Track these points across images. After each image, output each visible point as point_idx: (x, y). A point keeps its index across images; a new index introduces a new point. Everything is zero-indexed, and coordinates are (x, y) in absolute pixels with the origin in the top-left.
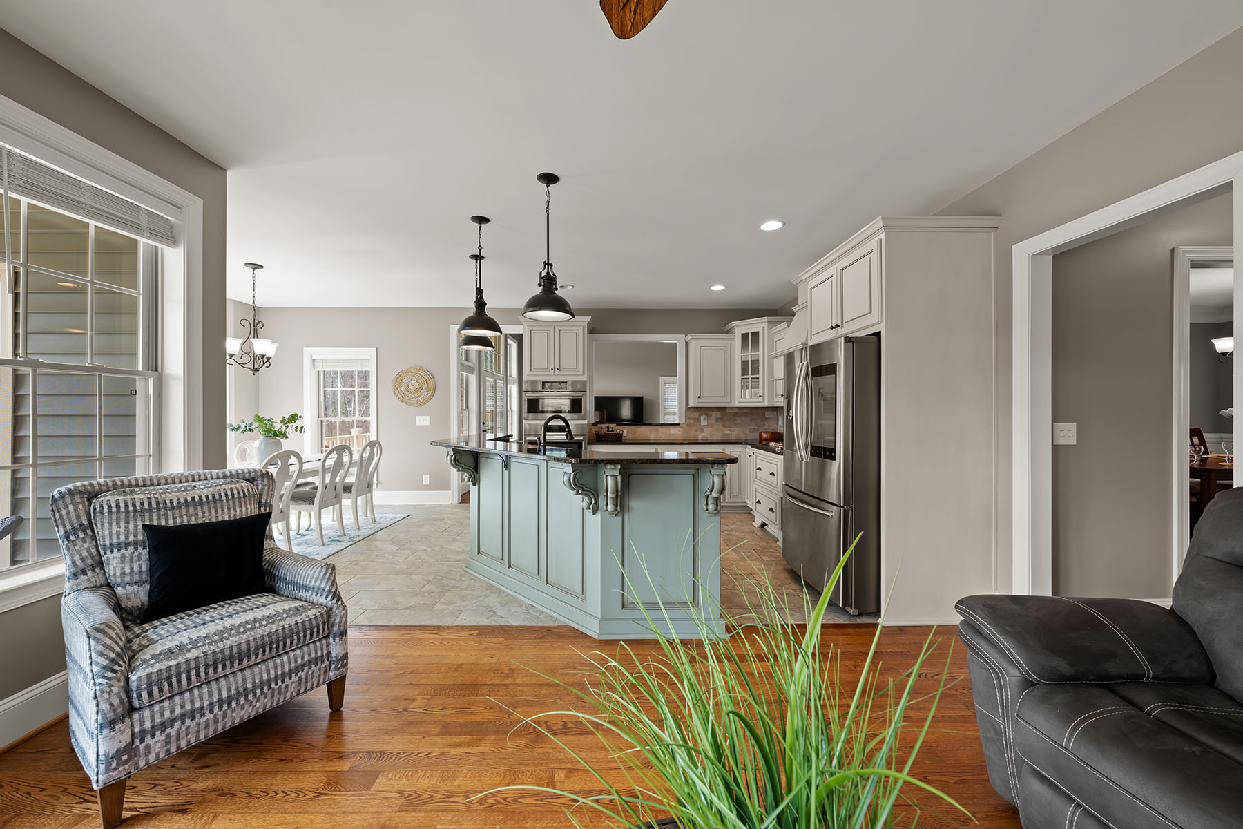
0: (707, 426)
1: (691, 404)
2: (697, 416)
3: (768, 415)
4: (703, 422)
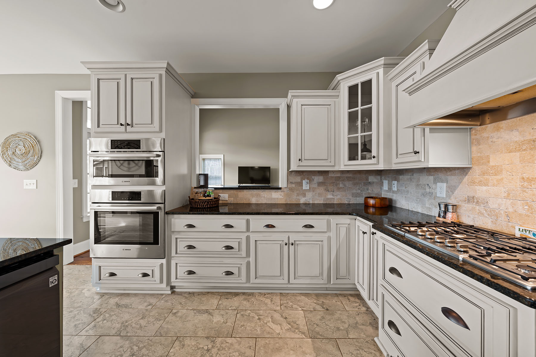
0: (309, 191)
1: (293, 168)
2: (299, 180)
3: (371, 179)
4: (305, 186)
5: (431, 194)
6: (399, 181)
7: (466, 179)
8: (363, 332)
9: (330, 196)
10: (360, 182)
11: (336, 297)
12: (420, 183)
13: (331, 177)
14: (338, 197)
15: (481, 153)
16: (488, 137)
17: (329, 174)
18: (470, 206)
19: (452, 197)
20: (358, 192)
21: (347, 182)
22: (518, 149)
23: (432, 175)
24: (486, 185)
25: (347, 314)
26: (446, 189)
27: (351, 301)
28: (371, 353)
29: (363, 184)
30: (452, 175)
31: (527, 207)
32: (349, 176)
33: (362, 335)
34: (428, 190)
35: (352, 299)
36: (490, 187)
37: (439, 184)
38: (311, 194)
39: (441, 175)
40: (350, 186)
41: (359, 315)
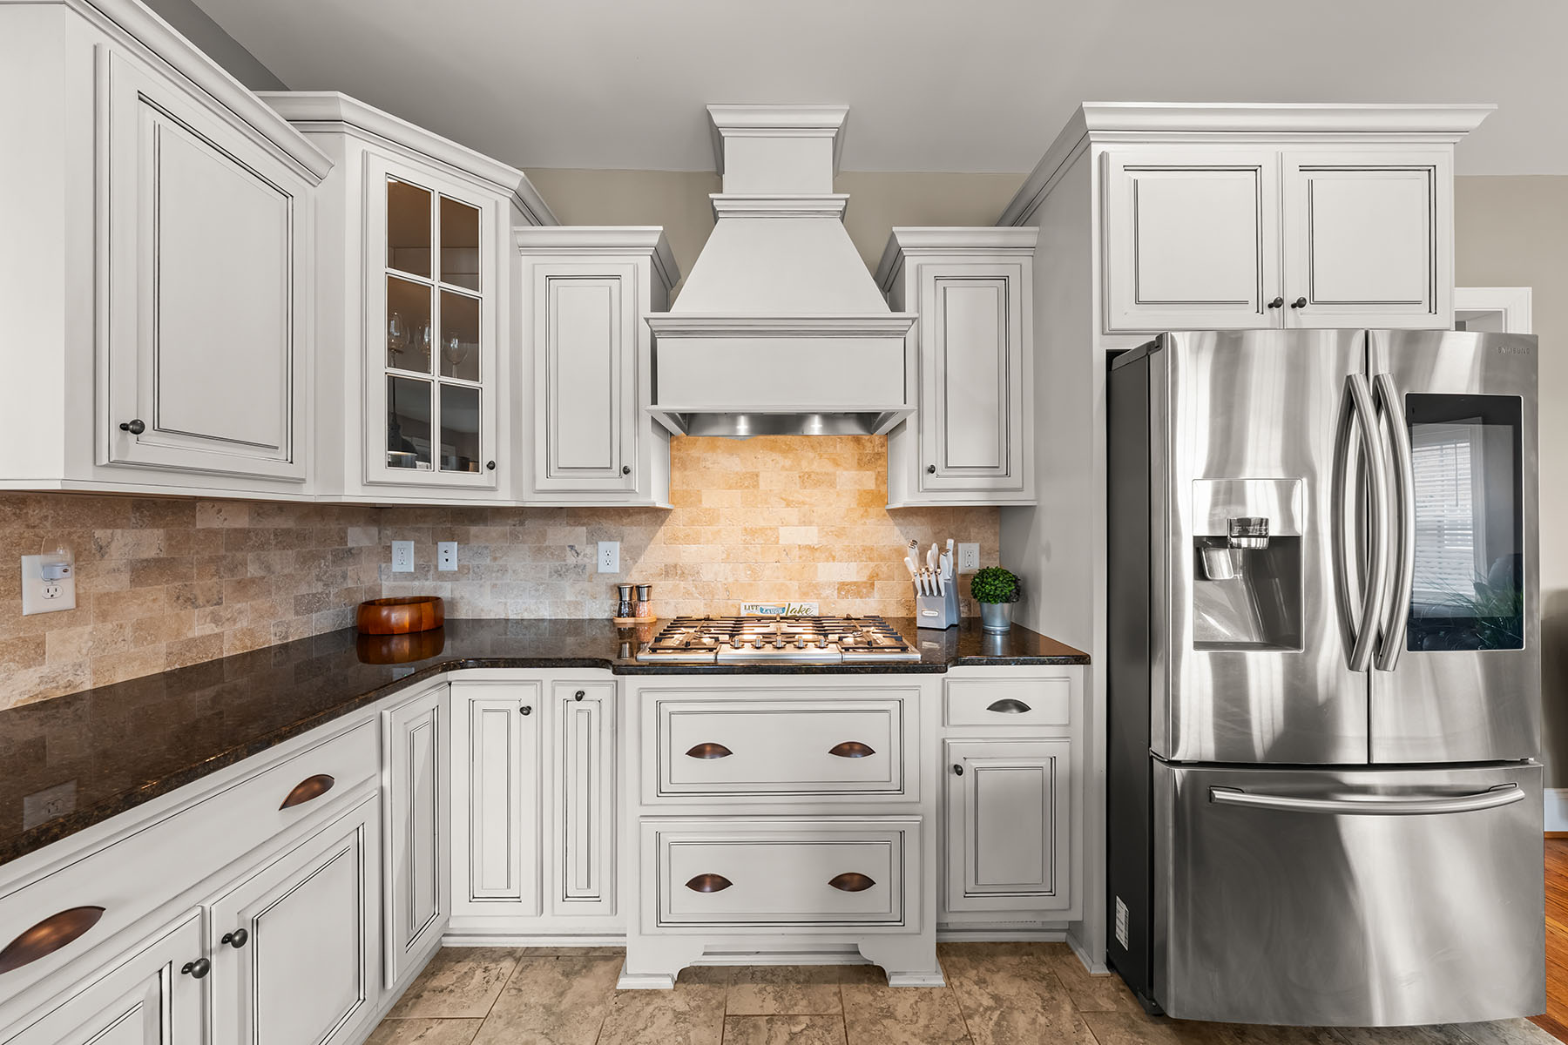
0: (71, 617)
3: (357, 536)
4: (43, 590)
5: (580, 569)
6: (468, 539)
7: (662, 532)
8: (584, 1007)
9: (200, 627)
10: (321, 549)
11: (398, 1030)
12: (547, 543)
13: (210, 532)
14: (238, 625)
15: (688, 485)
16: (699, 458)
17: (194, 517)
18: (670, 583)
19: (633, 572)
20: (314, 592)
21: (278, 552)
22: (739, 484)
23: (583, 525)
24: (696, 541)
25: (500, 1024)
26: (620, 553)
27: (451, 987)
28: (652, 1016)
29: (330, 557)
30: (632, 524)
31: (748, 573)
32: (285, 526)
33: (595, 1012)
34: (571, 560)
35: (445, 979)
36: (702, 546)
37: (603, 546)
38: (86, 637)
39: (609, 526)
40: (286, 571)
41: (523, 989)
